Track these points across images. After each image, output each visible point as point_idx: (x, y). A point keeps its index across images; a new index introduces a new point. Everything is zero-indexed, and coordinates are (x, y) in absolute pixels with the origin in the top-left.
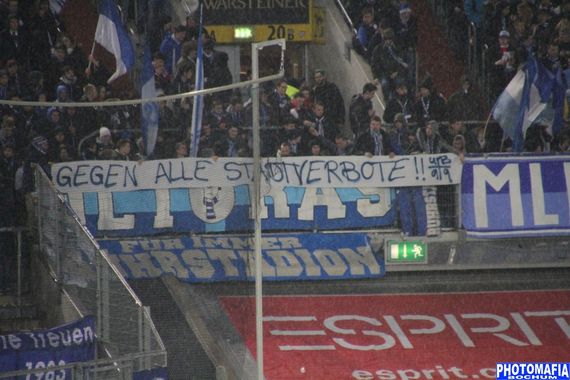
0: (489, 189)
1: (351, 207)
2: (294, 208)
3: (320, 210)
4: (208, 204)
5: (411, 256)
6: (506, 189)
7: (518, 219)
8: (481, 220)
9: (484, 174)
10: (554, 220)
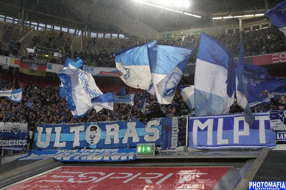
0: (199, 129)
1: (142, 138)
2: (121, 139)
3: (130, 139)
4: (92, 138)
5: (146, 151)
6: (206, 129)
7: (210, 142)
8: (195, 142)
9: (197, 124)
10: (226, 142)
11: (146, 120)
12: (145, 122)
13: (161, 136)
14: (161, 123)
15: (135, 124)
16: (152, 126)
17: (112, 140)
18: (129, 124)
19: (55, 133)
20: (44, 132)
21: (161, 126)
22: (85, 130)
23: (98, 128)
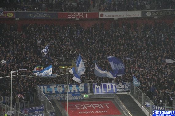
0: (97, 88)
1: (78, 90)
2: (71, 91)
3: (74, 91)
4: (60, 90)
5: (87, 97)
6: (99, 88)
7: (100, 92)
8: (96, 92)
9: (96, 86)
10: (105, 92)
13: (84, 89)
14: (84, 85)
15: (75, 85)
16: (81, 86)
18: (73, 86)
19: (44, 88)
20: (40, 88)
22: (56, 87)
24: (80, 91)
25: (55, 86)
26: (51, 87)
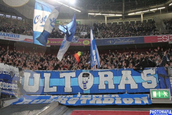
1: (140, 85)
2: (116, 85)
4: (85, 84)
11: (141, 68)
12: (140, 71)
13: (159, 84)
14: (157, 72)
15: (129, 72)
16: (147, 75)
17: (107, 85)
18: (123, 72)
19: (44, 78)
20: (32, 77)
21: (157, 75)
22: (77, 76)
23: (90, 74)
24: (146, 86)
25: (73, 74)
26: (62, 75)
